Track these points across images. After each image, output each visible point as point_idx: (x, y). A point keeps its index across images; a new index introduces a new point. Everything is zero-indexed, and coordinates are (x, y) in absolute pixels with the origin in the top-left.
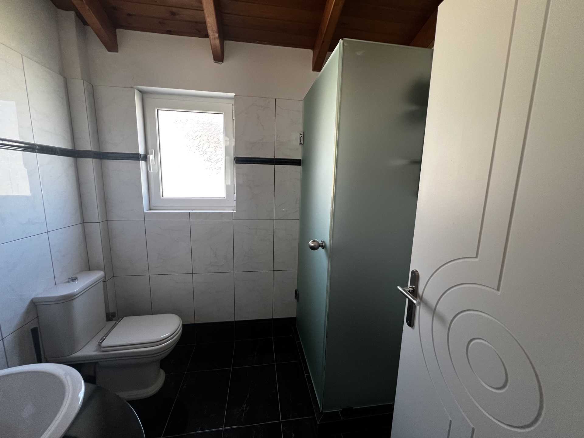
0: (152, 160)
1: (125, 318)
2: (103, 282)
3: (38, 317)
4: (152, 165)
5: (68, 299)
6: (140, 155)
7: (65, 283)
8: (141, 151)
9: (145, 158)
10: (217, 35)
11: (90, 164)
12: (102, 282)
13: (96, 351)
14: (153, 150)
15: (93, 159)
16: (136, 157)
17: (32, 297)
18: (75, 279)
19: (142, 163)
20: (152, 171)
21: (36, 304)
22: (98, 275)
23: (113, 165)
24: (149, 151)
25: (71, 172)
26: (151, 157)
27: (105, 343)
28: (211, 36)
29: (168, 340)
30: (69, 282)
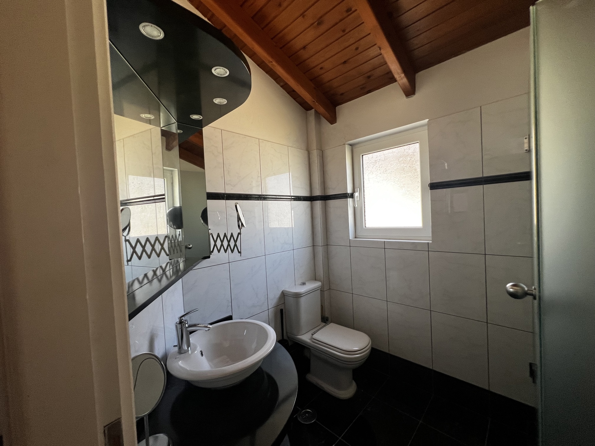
0: (357, 197)
1: (332, 324)
2: (321, 291)
3: (284, 303)
4: (357, 201)
5: (297, 296)
6: (348, 194)
7: (300, 285)
8: (349, 191)
9: (352, 196)
10: (403, 75)
11: (318, 204)
12: (319, 290)
13: (309, 339)
14: (358, 189)
15: (320, 201)
16: (345, 196)
17: (283, 289)
18: (304, 284)
19: (350, 200)
20: (357, 206)
21: (285, 294)
22: (318, 284)
23: (332, 203)
24: (356, 190)
25: (308, 210)
26: (356, 194)
27: (315, 336)
28: (398, 79)
29: (357, 353)
30: (301, 285)
